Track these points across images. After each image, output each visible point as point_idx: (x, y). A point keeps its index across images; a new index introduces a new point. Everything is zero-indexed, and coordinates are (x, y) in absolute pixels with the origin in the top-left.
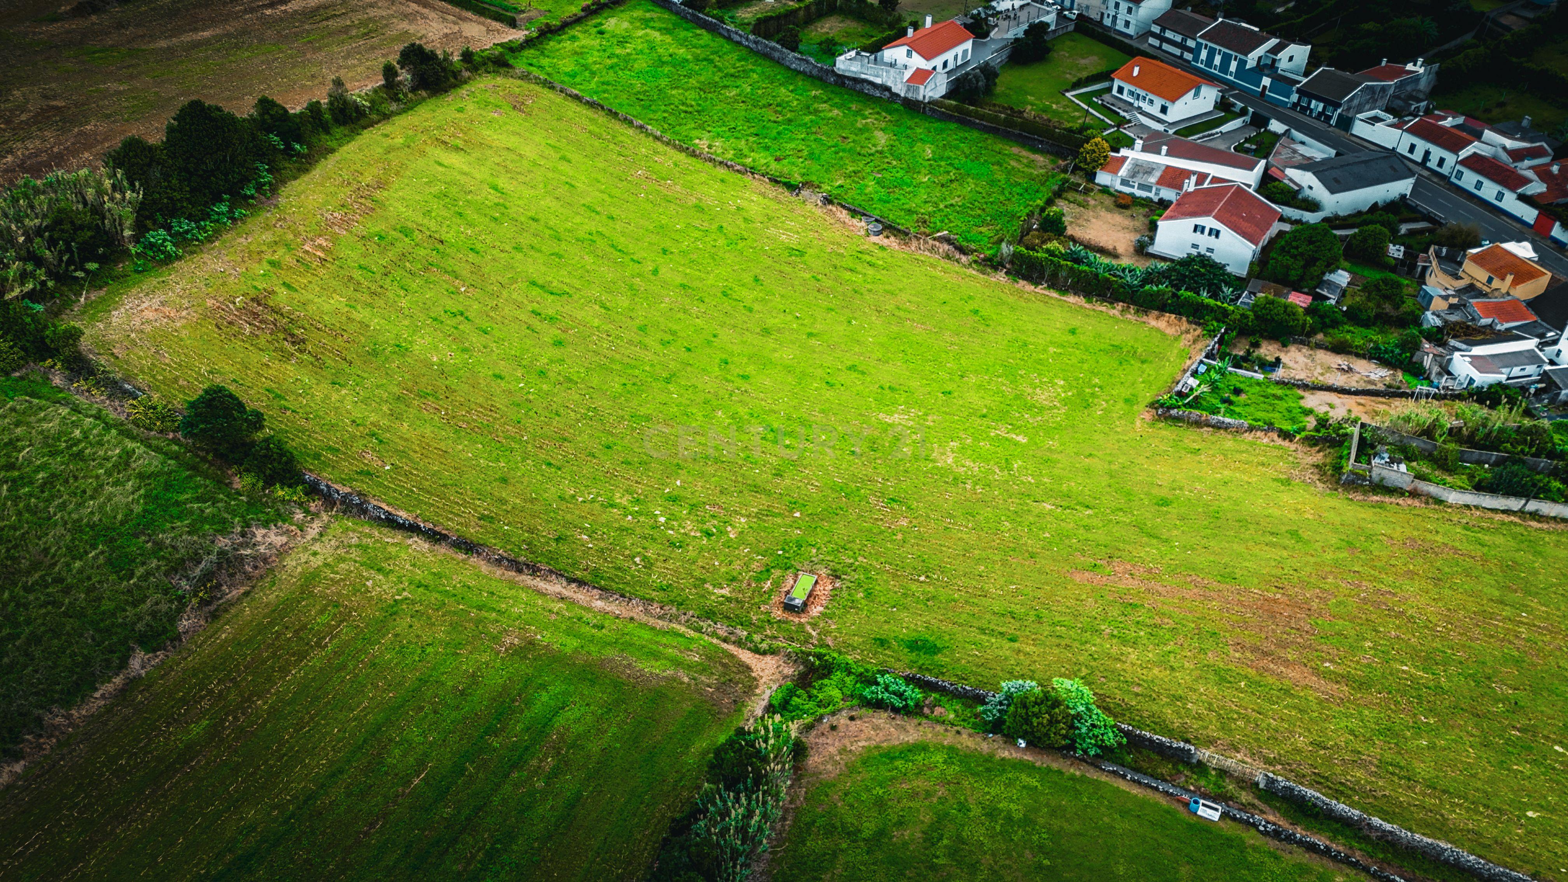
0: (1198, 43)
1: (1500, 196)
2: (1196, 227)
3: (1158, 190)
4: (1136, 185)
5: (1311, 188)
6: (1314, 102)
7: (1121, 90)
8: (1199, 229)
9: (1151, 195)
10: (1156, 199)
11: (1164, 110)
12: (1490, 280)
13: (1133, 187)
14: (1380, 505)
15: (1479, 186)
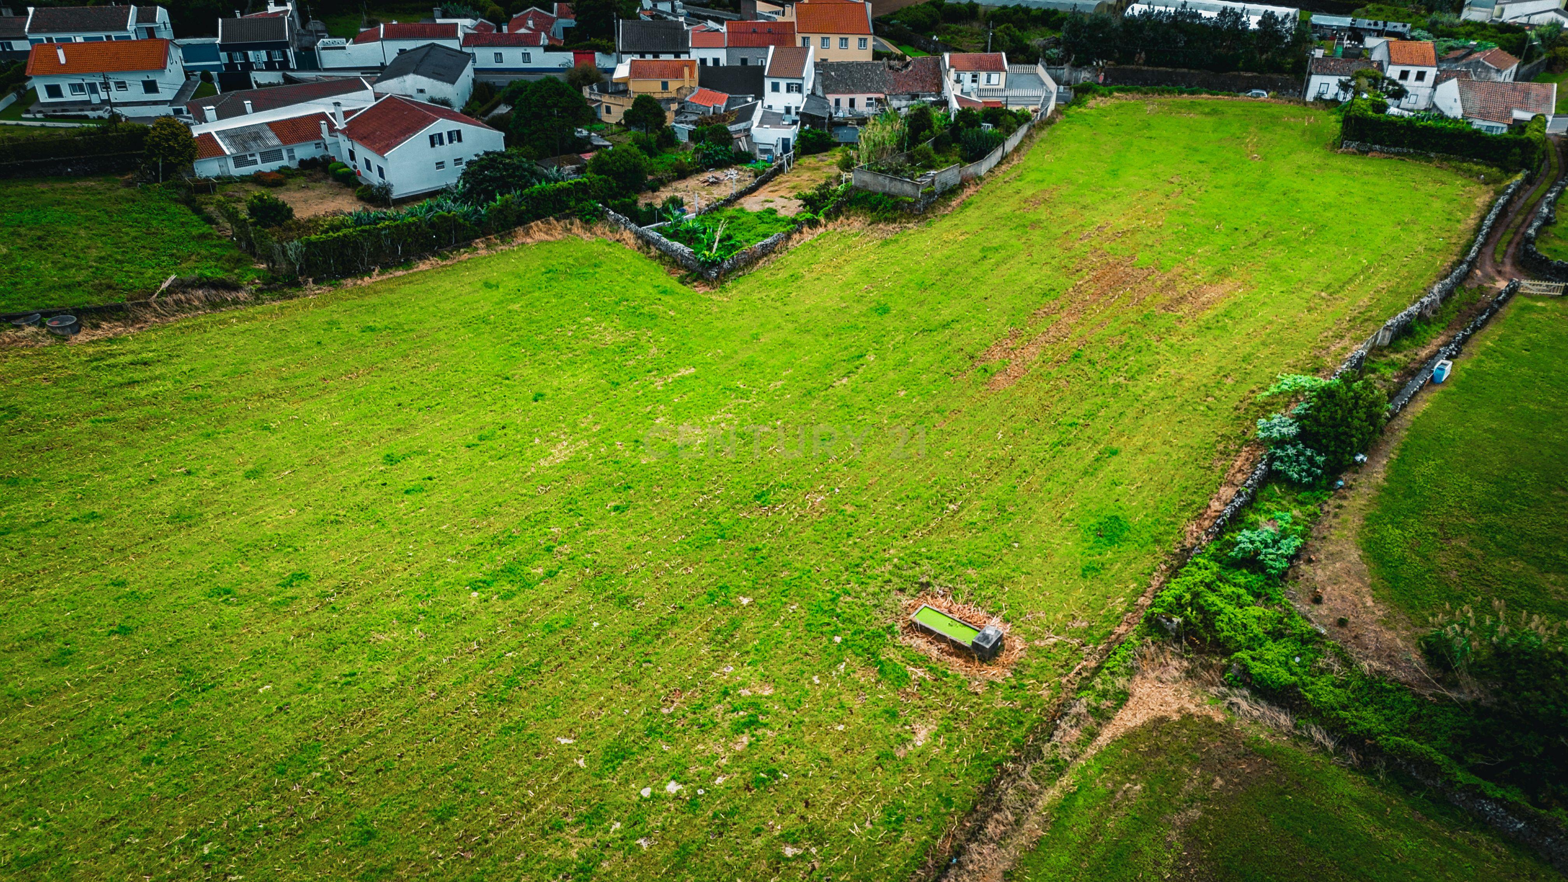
0: (32, 42)
1: (526, 57)
2: (432, 138)
3: (291, 151)
4: (258, 158)
5: (421, 91)
6: (250, 53)
7: (54, 91)
8: (437, 139)
9: (285, 162)
10: (294, 165)
11: (150, 87)
12: (665, 86)
13: (255, 162)
14: (964, 205)
15: (499, 57)
